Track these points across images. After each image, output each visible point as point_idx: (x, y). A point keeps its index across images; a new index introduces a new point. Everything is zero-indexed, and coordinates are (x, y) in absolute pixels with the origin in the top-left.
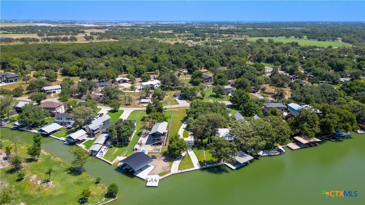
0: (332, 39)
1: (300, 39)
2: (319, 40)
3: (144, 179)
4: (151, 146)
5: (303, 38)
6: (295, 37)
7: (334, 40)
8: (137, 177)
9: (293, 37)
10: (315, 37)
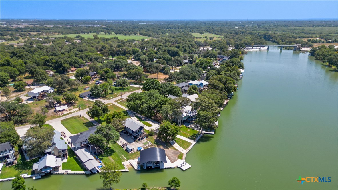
0: (134, 34)
1: (109, 34)
2: (125, 35)
3: (173, 167)
4: (136, 143)
5: (111, 33)
6: (104, 33)
7: (135, 34)
8: (166, 168)
9: (102, 33)
10: (121, 33)
